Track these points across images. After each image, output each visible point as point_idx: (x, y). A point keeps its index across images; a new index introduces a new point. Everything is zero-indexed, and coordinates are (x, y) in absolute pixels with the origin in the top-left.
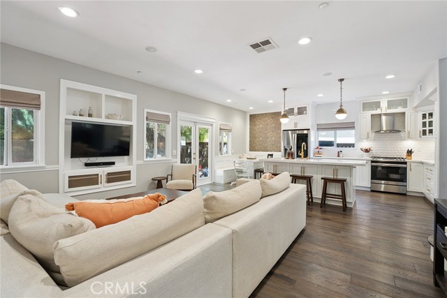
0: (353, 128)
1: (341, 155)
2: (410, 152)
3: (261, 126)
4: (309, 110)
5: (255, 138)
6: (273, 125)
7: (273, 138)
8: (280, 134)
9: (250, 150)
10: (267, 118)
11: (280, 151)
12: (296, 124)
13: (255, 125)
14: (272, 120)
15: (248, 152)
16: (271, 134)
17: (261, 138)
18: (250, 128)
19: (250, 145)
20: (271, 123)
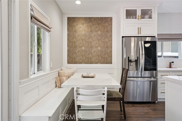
5: (75, 47)
6: (99, 33)
10: (91, 24)
13: (75, 32)
14: (97, 26)
15: (66, 65)
16: (96, 43)
17: (83, 47)
18: (68, 35)
19: (68, 55)
20: (97, 29)
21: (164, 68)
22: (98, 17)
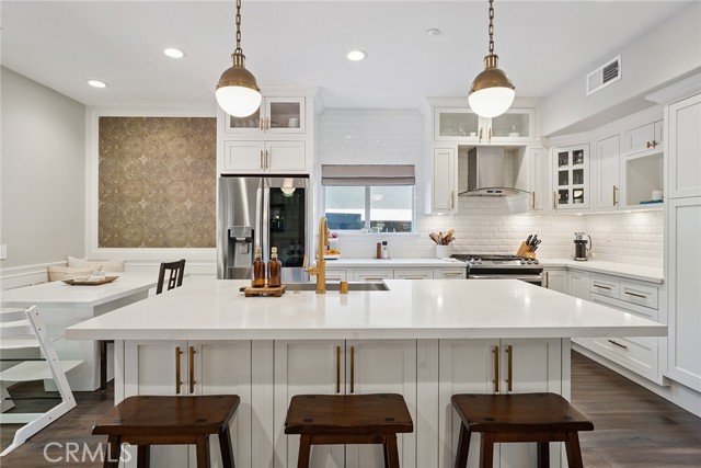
0: (411, 180)
1: (385, 253)
2: (532, 244)
3: (144, 160)
4: (307, 115)
5: (122, 200)
6: (189, 160)
7: (189, 204)
8: (210, 188)
9: (102, 244)
10: (164, 136)
11: (212, 245)
12: (265, 156)
13: (122, 156)
14: (183, 141)
15: (93, 251)
16: (180, 190)
17: (143, 200)
18: (101, 166)
19: (100, 223)
20: (182, 151)
21: (367, 258)
22: (186, 118)
